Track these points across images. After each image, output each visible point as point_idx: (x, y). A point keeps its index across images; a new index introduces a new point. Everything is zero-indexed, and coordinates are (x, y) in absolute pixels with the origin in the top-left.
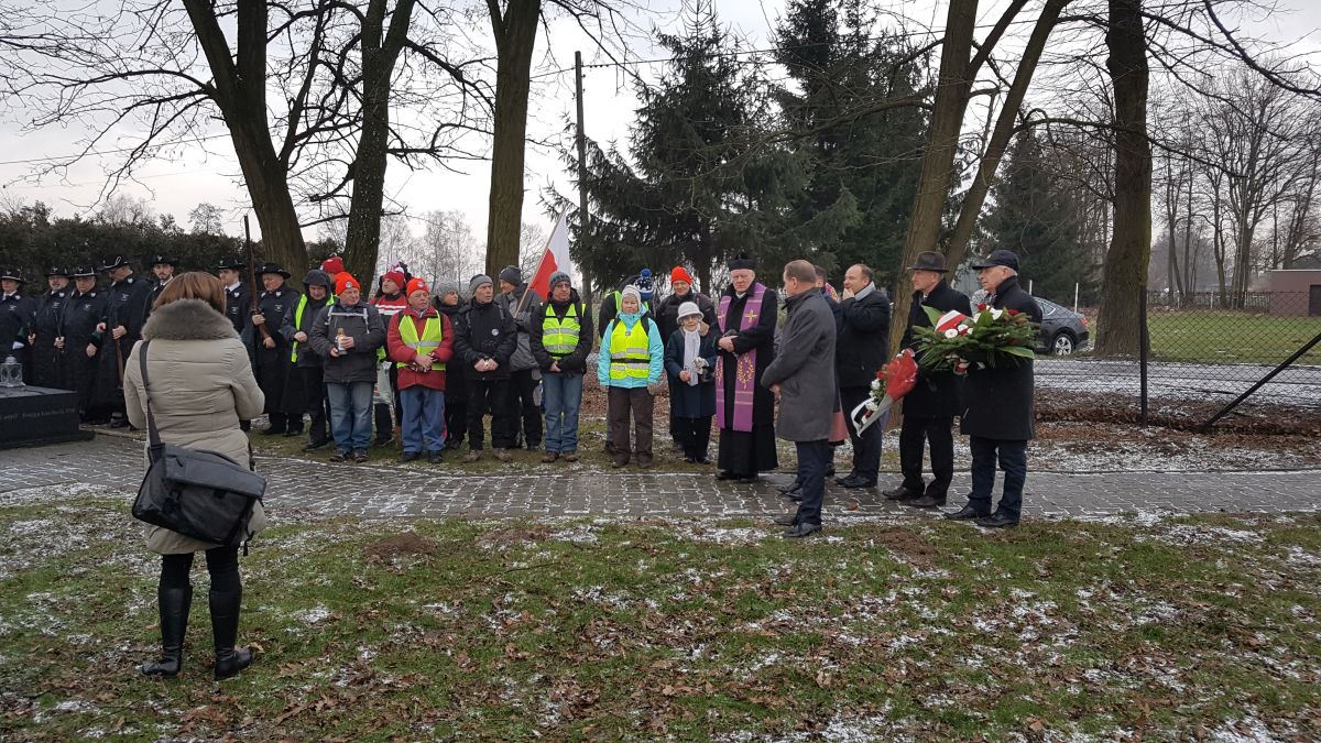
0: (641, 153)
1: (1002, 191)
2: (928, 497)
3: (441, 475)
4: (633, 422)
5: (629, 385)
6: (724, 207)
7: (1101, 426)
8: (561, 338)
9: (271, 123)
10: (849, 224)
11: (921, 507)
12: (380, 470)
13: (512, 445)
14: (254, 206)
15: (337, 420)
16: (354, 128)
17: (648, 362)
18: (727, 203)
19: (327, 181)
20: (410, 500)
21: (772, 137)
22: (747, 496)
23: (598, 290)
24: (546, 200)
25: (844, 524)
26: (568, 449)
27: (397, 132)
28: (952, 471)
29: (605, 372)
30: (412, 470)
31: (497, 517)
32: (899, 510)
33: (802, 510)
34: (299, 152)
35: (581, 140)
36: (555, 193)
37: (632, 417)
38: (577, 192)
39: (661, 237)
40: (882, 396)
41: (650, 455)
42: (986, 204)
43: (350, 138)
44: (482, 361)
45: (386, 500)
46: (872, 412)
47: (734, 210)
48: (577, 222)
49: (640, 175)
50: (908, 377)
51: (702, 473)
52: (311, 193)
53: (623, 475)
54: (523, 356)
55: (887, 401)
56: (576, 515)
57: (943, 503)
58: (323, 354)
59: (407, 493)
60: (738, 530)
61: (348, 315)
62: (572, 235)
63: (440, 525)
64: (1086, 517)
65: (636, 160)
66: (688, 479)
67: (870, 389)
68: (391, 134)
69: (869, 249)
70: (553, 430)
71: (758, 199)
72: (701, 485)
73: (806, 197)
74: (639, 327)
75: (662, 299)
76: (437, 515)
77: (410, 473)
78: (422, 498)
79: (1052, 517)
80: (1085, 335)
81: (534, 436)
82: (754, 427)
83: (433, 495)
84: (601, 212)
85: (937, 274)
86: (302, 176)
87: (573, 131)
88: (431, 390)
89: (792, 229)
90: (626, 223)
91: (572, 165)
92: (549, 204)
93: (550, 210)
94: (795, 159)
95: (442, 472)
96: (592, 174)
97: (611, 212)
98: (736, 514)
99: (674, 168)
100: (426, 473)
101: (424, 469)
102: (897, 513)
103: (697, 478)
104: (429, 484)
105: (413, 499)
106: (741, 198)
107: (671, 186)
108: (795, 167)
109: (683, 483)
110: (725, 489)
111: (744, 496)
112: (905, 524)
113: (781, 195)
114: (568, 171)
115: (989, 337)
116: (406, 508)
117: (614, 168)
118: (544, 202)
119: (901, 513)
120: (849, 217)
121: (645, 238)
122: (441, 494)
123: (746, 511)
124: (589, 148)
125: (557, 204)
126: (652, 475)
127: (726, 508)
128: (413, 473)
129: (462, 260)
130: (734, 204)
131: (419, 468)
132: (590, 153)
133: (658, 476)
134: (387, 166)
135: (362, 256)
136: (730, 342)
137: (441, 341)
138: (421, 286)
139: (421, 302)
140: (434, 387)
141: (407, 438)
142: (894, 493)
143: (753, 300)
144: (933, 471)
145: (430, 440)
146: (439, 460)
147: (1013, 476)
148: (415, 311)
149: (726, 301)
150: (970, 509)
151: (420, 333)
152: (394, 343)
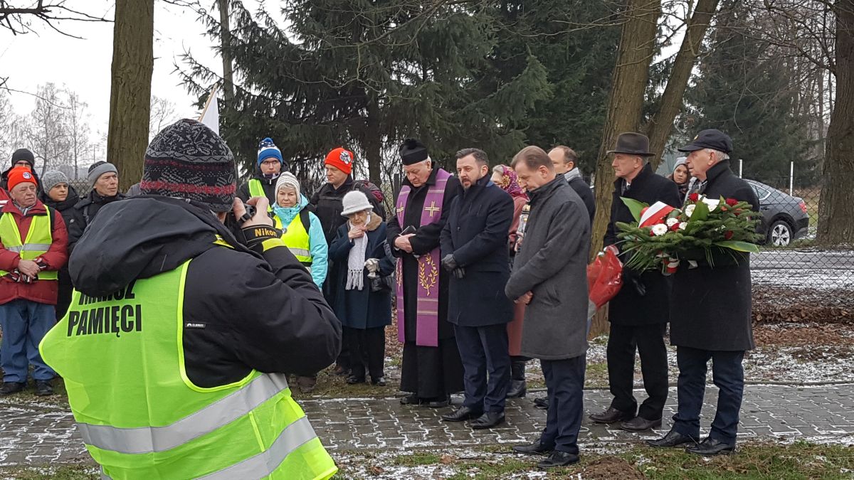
0: (294, 14)
1: (707, 61)
2: (641, 420)
3: (51, 410)
6: (394, 77)
7: (829, 328)
10: (538, 97)
11: (635, 430)
17: (309, 264)
18: (398, 73)
20: (11, 443)
22: (431, 423)
24: (182, 69)
30: (14, 405)
32: (609, 435)
38: (219, 59)
39: (321, 113)
47: (406, 81)
48: (221, 95)
49: (295, 40)
50: (611, 279)
51: (377, 397)
59: (7, 435)
60: (421, 467)
64: (821, 438)
65: (289, 22)
66: (360, 405)
71: (434, 68)
72: (376, 412)
73: (489, 66)
74: (298, 223)
76: (46, 463)
77: (12, 409)
78: (26, 441)
79: (782, 438)
82: (439, 340)
84: (249, 83)
85: (641, 159)
88: (38, 303)
89: (474, 103)
90: (279, 96)
91: (213, 28)
92: (186, 73)
93: (186, 81)
94: (474, 23)
95: (52, 406)
96: (236, 38)
97: (260, 83)
98: (418, 448)
99: (334, 32)
100: (31, 408)
101: (29, 403)
102: (606, 438)
103: (371, 403)
104: (36, 423)
105: (15, 443)
106: (413, 66)
107: (331, 54)
108: (475, 31)
109: (354, 410)
110: (406, 417)
111: (427, 424)
112: (617, 452)
113: (460, 64)
114: (208, 35)
115: (704, 232)
116: (6, 455)
117: (263, 31)
118: (179, 72)
119: (611, 438)
120: (538, 89)
121: (302, 114)
122: (51, 435)
123: (431, 443)
124: (233, 8)
125: (194, 73)
126: (317, 401)
127: (407, 440)
128: (15, 409)
129: (79, 139)
130: (406, 74)
131: (23, 403)
132: (234, 14)
133: (323, 401)
136: (408, 241)
137: (51, 243)
138: (27, 177)
139: (28, 197)
140: (44, 301)
141: (8, 365)
142: (602, 416)
143: (435, 189)
144: (645, 386)
145: (37, 367)
146: (49, 391)
147: (729, 393)
148: (17, 207)
149: (405, 191)
150: (676, 434)
151: (23, 234)
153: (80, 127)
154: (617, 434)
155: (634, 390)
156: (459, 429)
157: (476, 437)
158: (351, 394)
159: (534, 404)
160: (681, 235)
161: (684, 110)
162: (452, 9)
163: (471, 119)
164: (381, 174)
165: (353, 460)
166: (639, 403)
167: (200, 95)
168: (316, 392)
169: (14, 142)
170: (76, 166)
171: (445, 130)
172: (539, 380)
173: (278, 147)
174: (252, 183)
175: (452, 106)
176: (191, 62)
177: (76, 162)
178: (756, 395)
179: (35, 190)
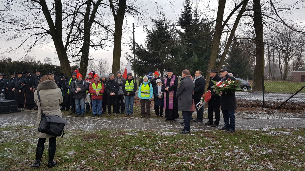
0: (147, 45)
1: (230, 54)
2: (214, 124)
4: (146, 107)
5: (145, 99)
6: (167, 58)
7: (254, 108)
8: (129, 88)
9: (63, 39)
10: (195, 61)
11: (213, 127)
12: (87, 119)
13: (118, 112)
14: (59, 58)
15: (77, 107)
16: (82, 40)
17: (149, 93)
18: (167, 57)
19: (76, 52)
20: (94, 125)
21: (177, 42)
22: (172, 124)
23: (138, 77)
25: (195, 131)
26: (131, 113)
27: (92, 41)
28: (220, 118)
29: (140, 95)
30: (94, 118)
31: (114, 130)
32: (208, 127)
33: (185, 128)
34: (69, 46)
35: (134, 43)
36: (128, 55)
37: (146, 106)
38: (133, 54)
39: (152, 64)
40: (203, 101)
41: (150, 115)
42: (227, 57)
43: (81, 43)
44: (111, 93)
45: (88, 126)
46: (201, 105)
47: (169, 58)
48: (133, 61)
49: (147, 51)
50: (209, 96)
51: (162, 119)
52: (72, 55)
53: (143, 119)
54: (121, 92)
55: (205, 102)
56: (132, 129)
57: (218, 126)
58: (74, 92)
59: (93, 124)
60: (170, 132)
61: (79, 83)
62: (132, 64)
63: (101, 132)
64: (251, 129)
65: (146, 47)
66: (159, 120)
67: (201, 99)
68: (91, 42)
69: (200, 67)
70: (127, 109)
71: (174, 56)
72: (162, 122)
73: (185, 55)
74: (148, 85)
75: (153, 78)
76: (100, 129)
77: (94, 119)
78: (97, 125)
79: (243, 129)
80: (250, 87)
81: (123, 111)
82: (173, 108)
83: (99, 124)
84: (139, 59)
85: (216, 73)
86: (70, 51)
87: (132, 41)
88: (99, 100)
90: (144, 61)
91: (132, 48)
92: (127, 57)
93: (127, 59)
94: (183, 47)
95: (101, 119)
96: (136, 50)
97: (141, 59)
98: (170, 129)
99: (155, 49)
101: (97, 118)
102: (207, 128)
103: (161, 120)
104: (98, 122)
106: (170, 55)
107: (154, 53)
108: (183, 49)
109: (157, 121)
110: (167, 123)
112: (209, 131)
113: (180, 55)
114: (131, 50)
117: (141, 49)
118: (125, 57)
119: (208, 128)
120: (195, 60)
121: (149, 65)
122: (101, 124)
123: (172, 128)
124: (136, 44)
127: (167, 127)
129: (107, 70)
132: (136, 46)
133: (152, 119)
134: (90, 49)
135: (84, 69)
136: (168, 89)
137: (102, 88)
138: (97, 76)
139: (97, 80)
141: (93, 111)
142: (206, 123)
143: (173, 79)
144: (215, 118)
145: (99, 112)
146: (101, 116)
148: (95, 82)
149: (166, 79)
151: (97, 87)
152: (91, 89)
158: (157, 118)
164: (164, 76)
166: (214, 121)
175: (178, 63)
178: (238, 120)
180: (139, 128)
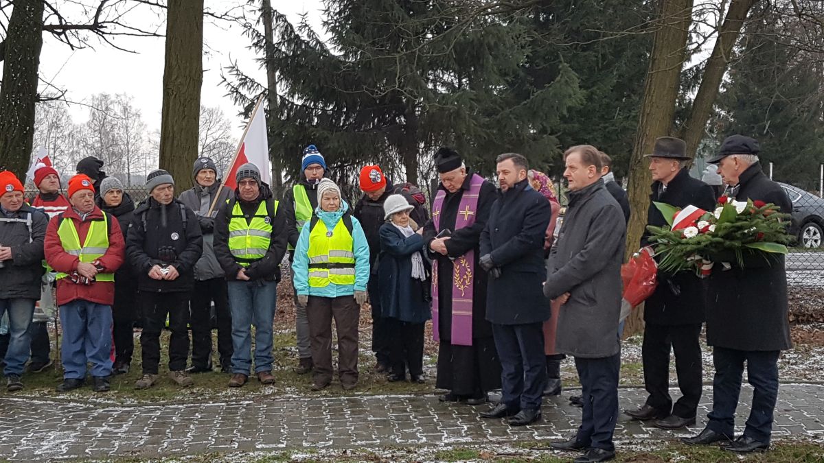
0: (335, 26)
2: (675, 417)
3: (108, 405)
4: (335, 334)
5: (333, 294)
6: (430, 86)
8: (248, 241)
11: (669, 428)
12: (35, 401)
17: (353, 266)
18: (435, 81)
20: (72, 437)
22: (470, 420)
23: (290, 181)
24: (229, 80)
26: (263, 370)
27: (54, 6)
29: (303, 279)
30: (74, 400)
31: (176, 456)
32: (644, 433)
35: (267, 13)
36: (238, 73)
37: (334, 329)
38: (264, 71)
39: (359, 123)
41: (355, 374)
45: (42, 439)
47: (442, 89)
48: (265, 105)
49: (336, 52)
50: (646, 279)
51: (416, 394)
53: (324, 399)
54: (207, 265)
56: (270, 450)
59: (68, 429)
61: (9, 220)
65: (330, 35)
66: (401, 402)
68: (47, 8)
70: (242, 347)
71: (469, 77)
72: (415, 409)
74: (341, 225)
76: (104, 455)
77: (72, 404)
78: (86, 435)
79: (816, 437)
82: (474, 339)
83: (99, 431)
84: (292, 93)
85: (677, 163)
87: (257, 3)
88: (97, 305)
89: (508, 110)
90: (321, 105)
91: (258, 41)
92: (232, 84)
93: (233, 92)
94: (508, 33)
95: (109, 402)
96: (280, 50)
97: (303, 94)
98: (458, 443)
99: (373, 44)
100: (90, 403)
101: (88, 399)
102: (641, 436)
103: (410, 399)
104: (94, 418)
105: (75, 436)
106: (449, 75)
107: (370, 64)
108: (509, 41)
109: (395, 406)
110: (444, 414)
111: (465, 420)
112: (652, 450)
113: (495, 72)
114: (253, 48)
115: (733, 234)
116: (67, 448)
117: (305, 43)
118: (226, 83)
119: (646, 436)
120: (570, 96)
121: (342, 122)
122: (109, 429)
123: (469, 439)
124: (277, 22)
125: (241, 84)
126: (359, 398)
127: (446, 435)
128: (75, 404)
129: (132, 148)
130: (442, 83)
131: (82, 398)
132: (278, 28)
133: (365, 398)
134: (43, 45)
135: (14, 149)
136: (443, 244)
137: (108, 247)
138: (86, 185)
139: (87, 204)
140: (100, 301)
141: (68, 363)
142: (637, 412)
143: (469, 194)
144: (680, 385)
145: (95, 364)
146: (106, 387)
147: (764, 392)
148: (76, 212)
149: (441, 195)
150: (711, 432)
151: (82, 238)
152: (52, 249)
153: (132, 136)
154: (653, 432)
155: (670, 389)
156: (496, 425)
157: (513, 434)
158: (392, 391)
159: (570, 402)
160: (710, 237)
161: (713, 114)
162: (486, 20)
163: (505, 125)
164: (418, 179)
165: (395, 454)
166: (674, 400)
167: (246, 105)
168: (358, 389)
169: (71, 151)
170: (129, 174)
171: (480, 136)
172: (574, 379)
173: (321, 154)
174: (297, 188)
175: (488, 113)
176: (237, 74)
177: (129, 170)
178: (789, 394)
179: (93, 197)
180: (305, 444)
